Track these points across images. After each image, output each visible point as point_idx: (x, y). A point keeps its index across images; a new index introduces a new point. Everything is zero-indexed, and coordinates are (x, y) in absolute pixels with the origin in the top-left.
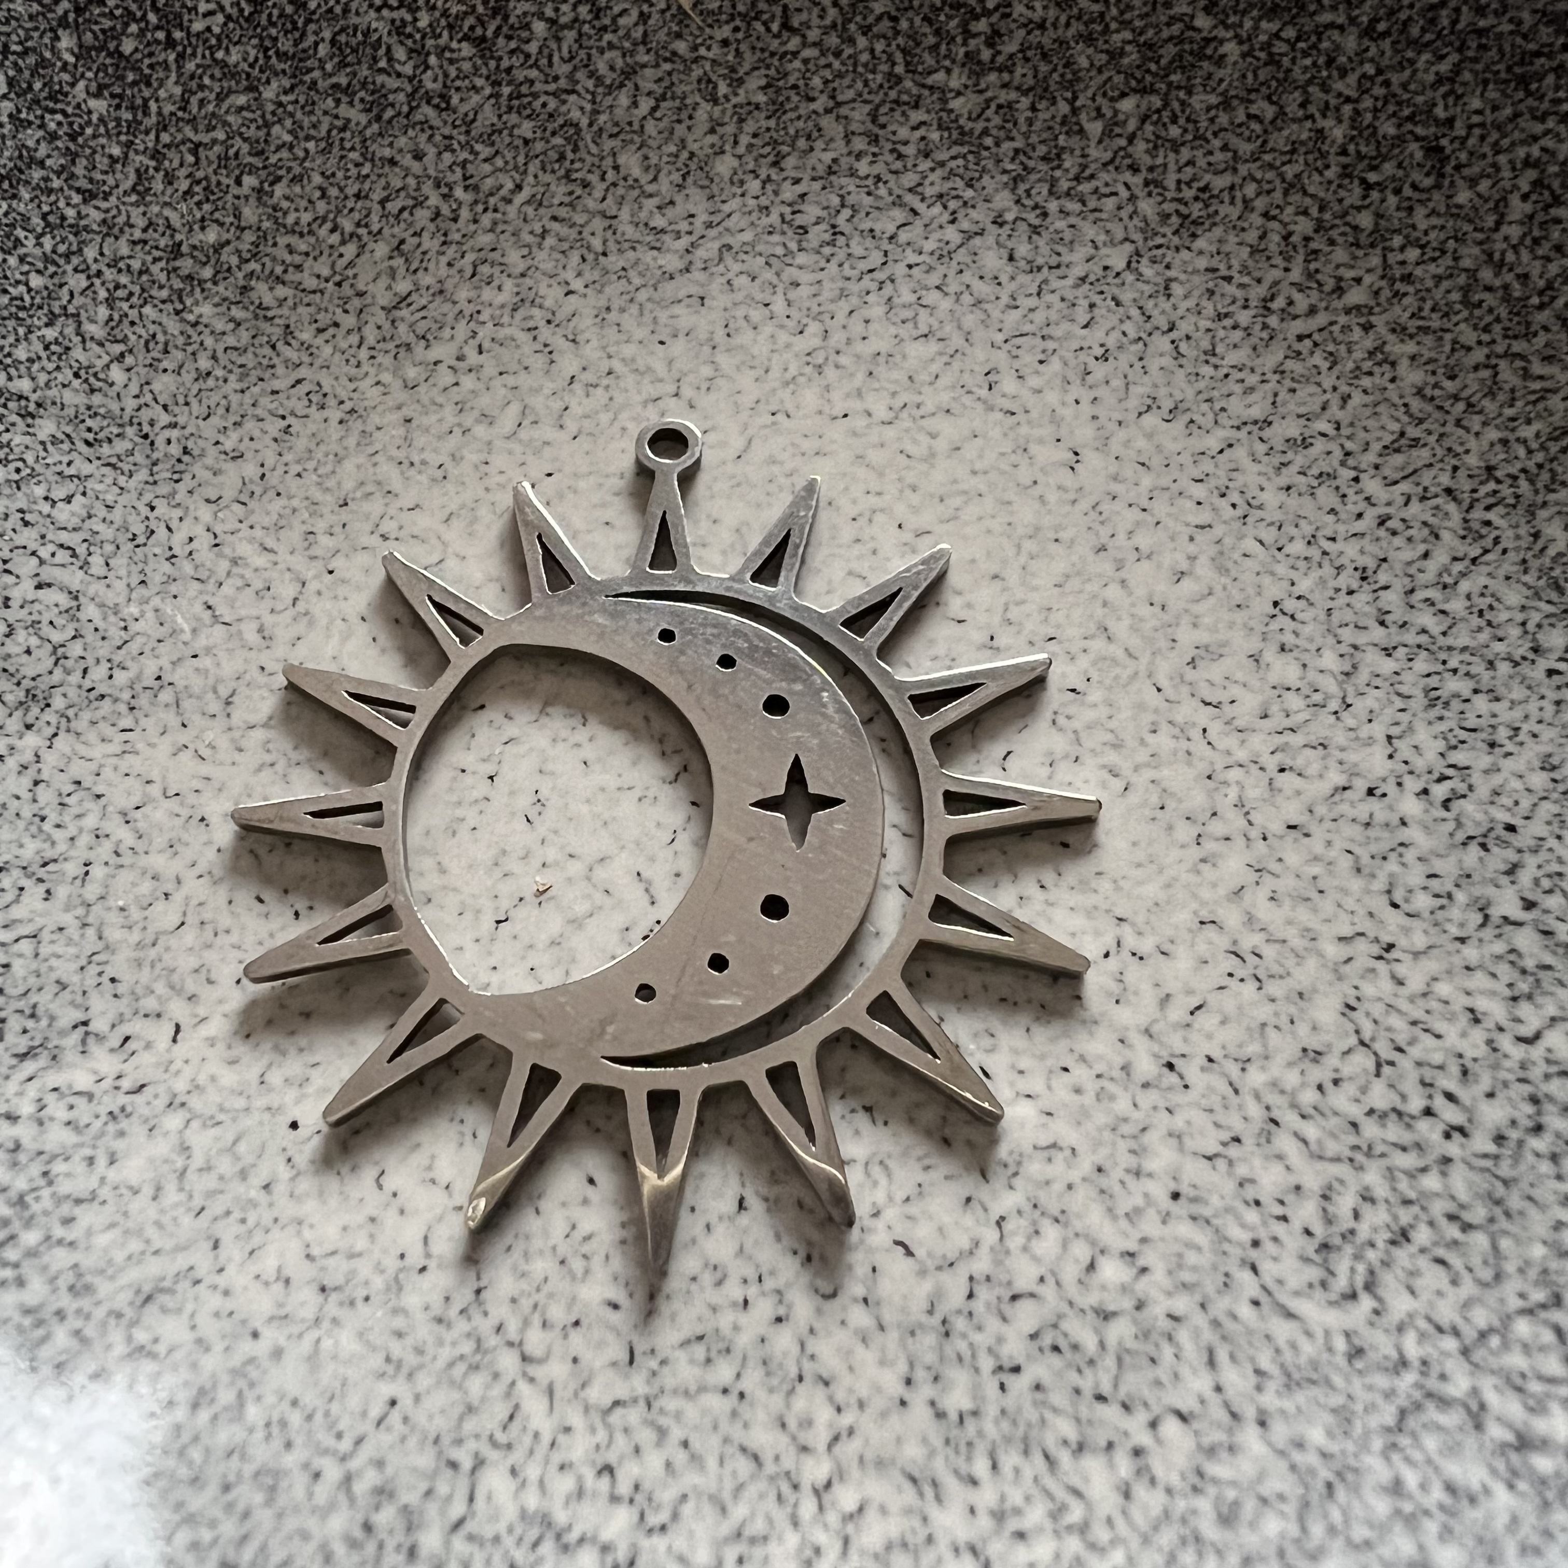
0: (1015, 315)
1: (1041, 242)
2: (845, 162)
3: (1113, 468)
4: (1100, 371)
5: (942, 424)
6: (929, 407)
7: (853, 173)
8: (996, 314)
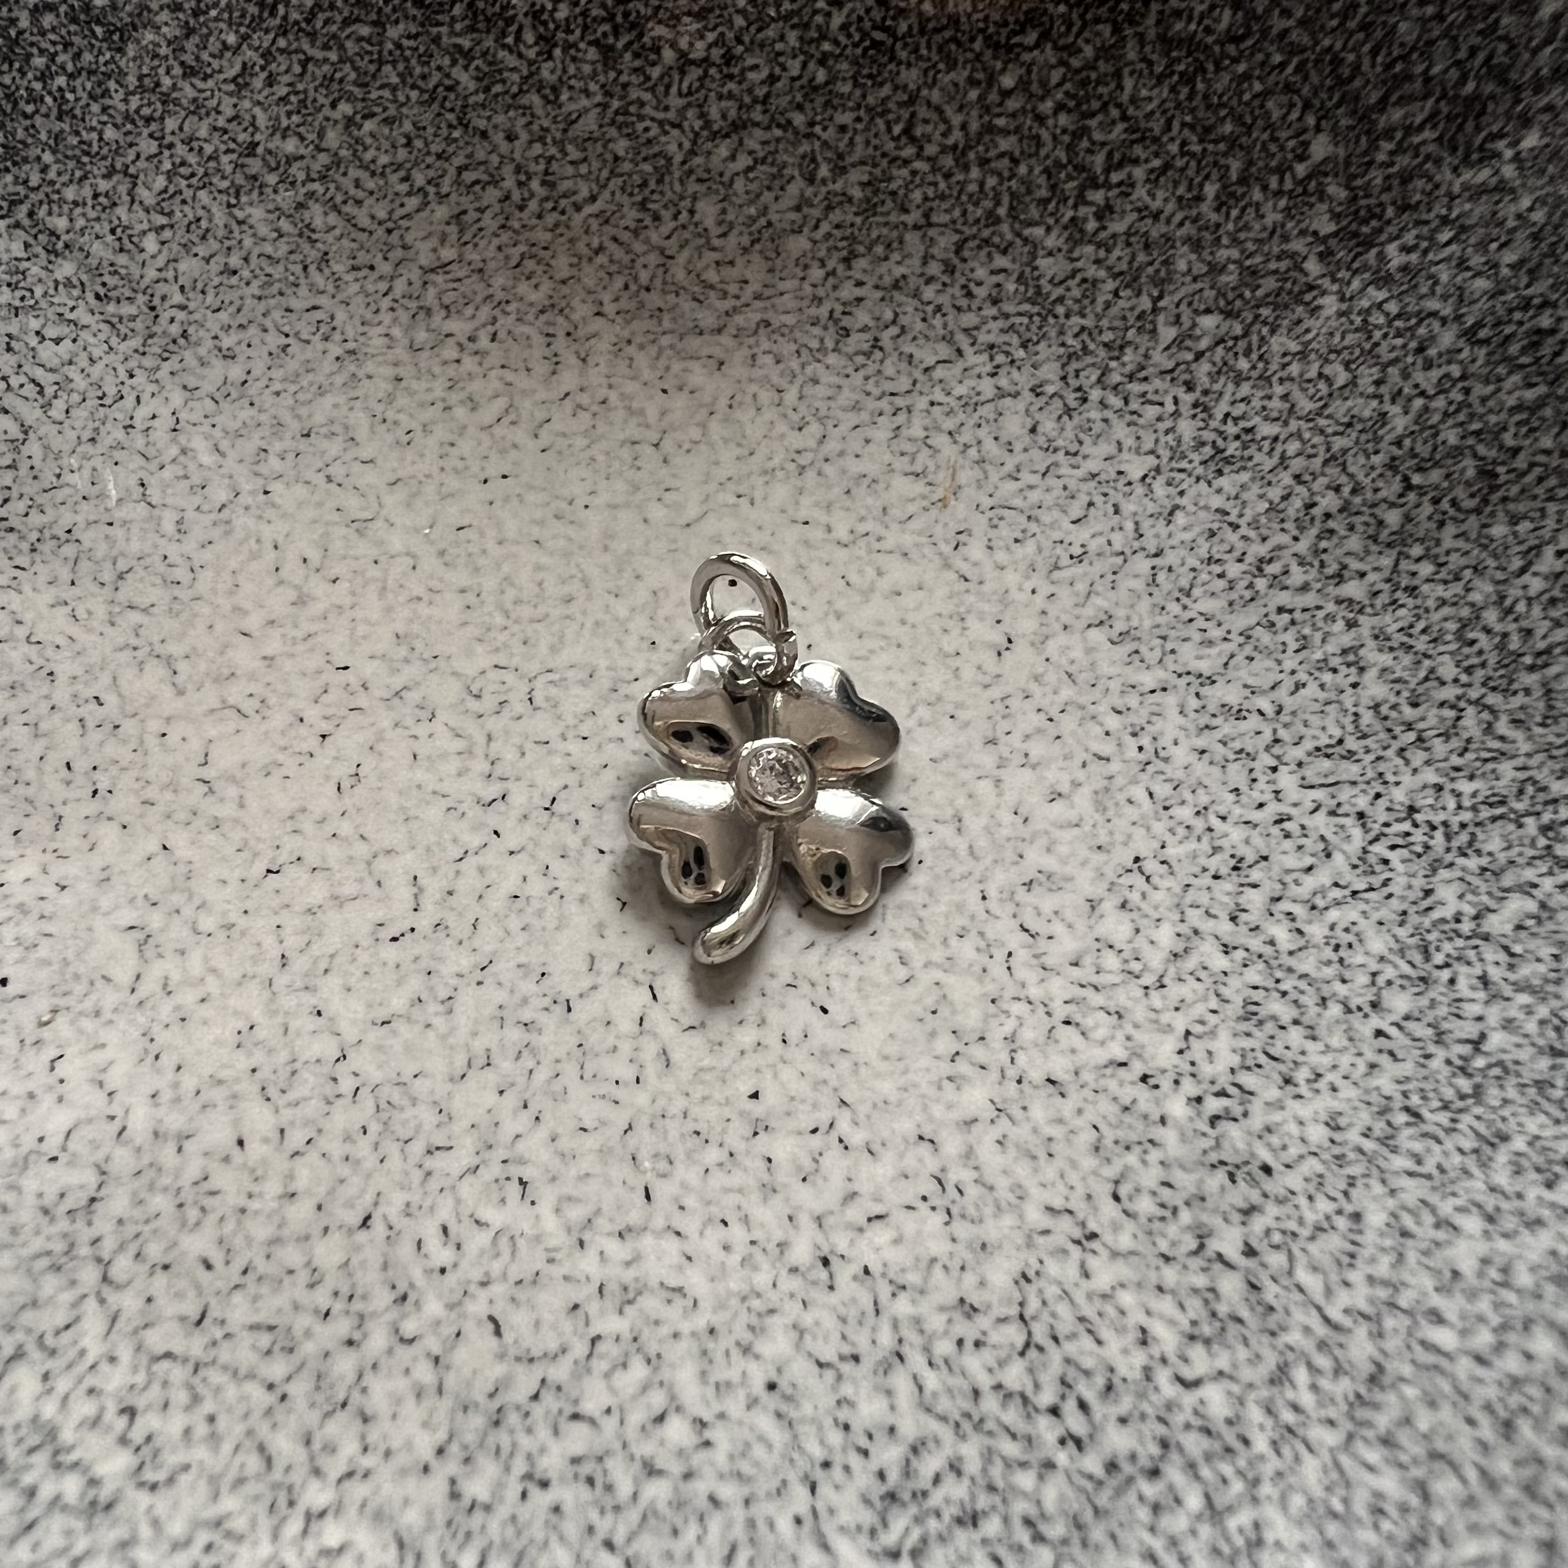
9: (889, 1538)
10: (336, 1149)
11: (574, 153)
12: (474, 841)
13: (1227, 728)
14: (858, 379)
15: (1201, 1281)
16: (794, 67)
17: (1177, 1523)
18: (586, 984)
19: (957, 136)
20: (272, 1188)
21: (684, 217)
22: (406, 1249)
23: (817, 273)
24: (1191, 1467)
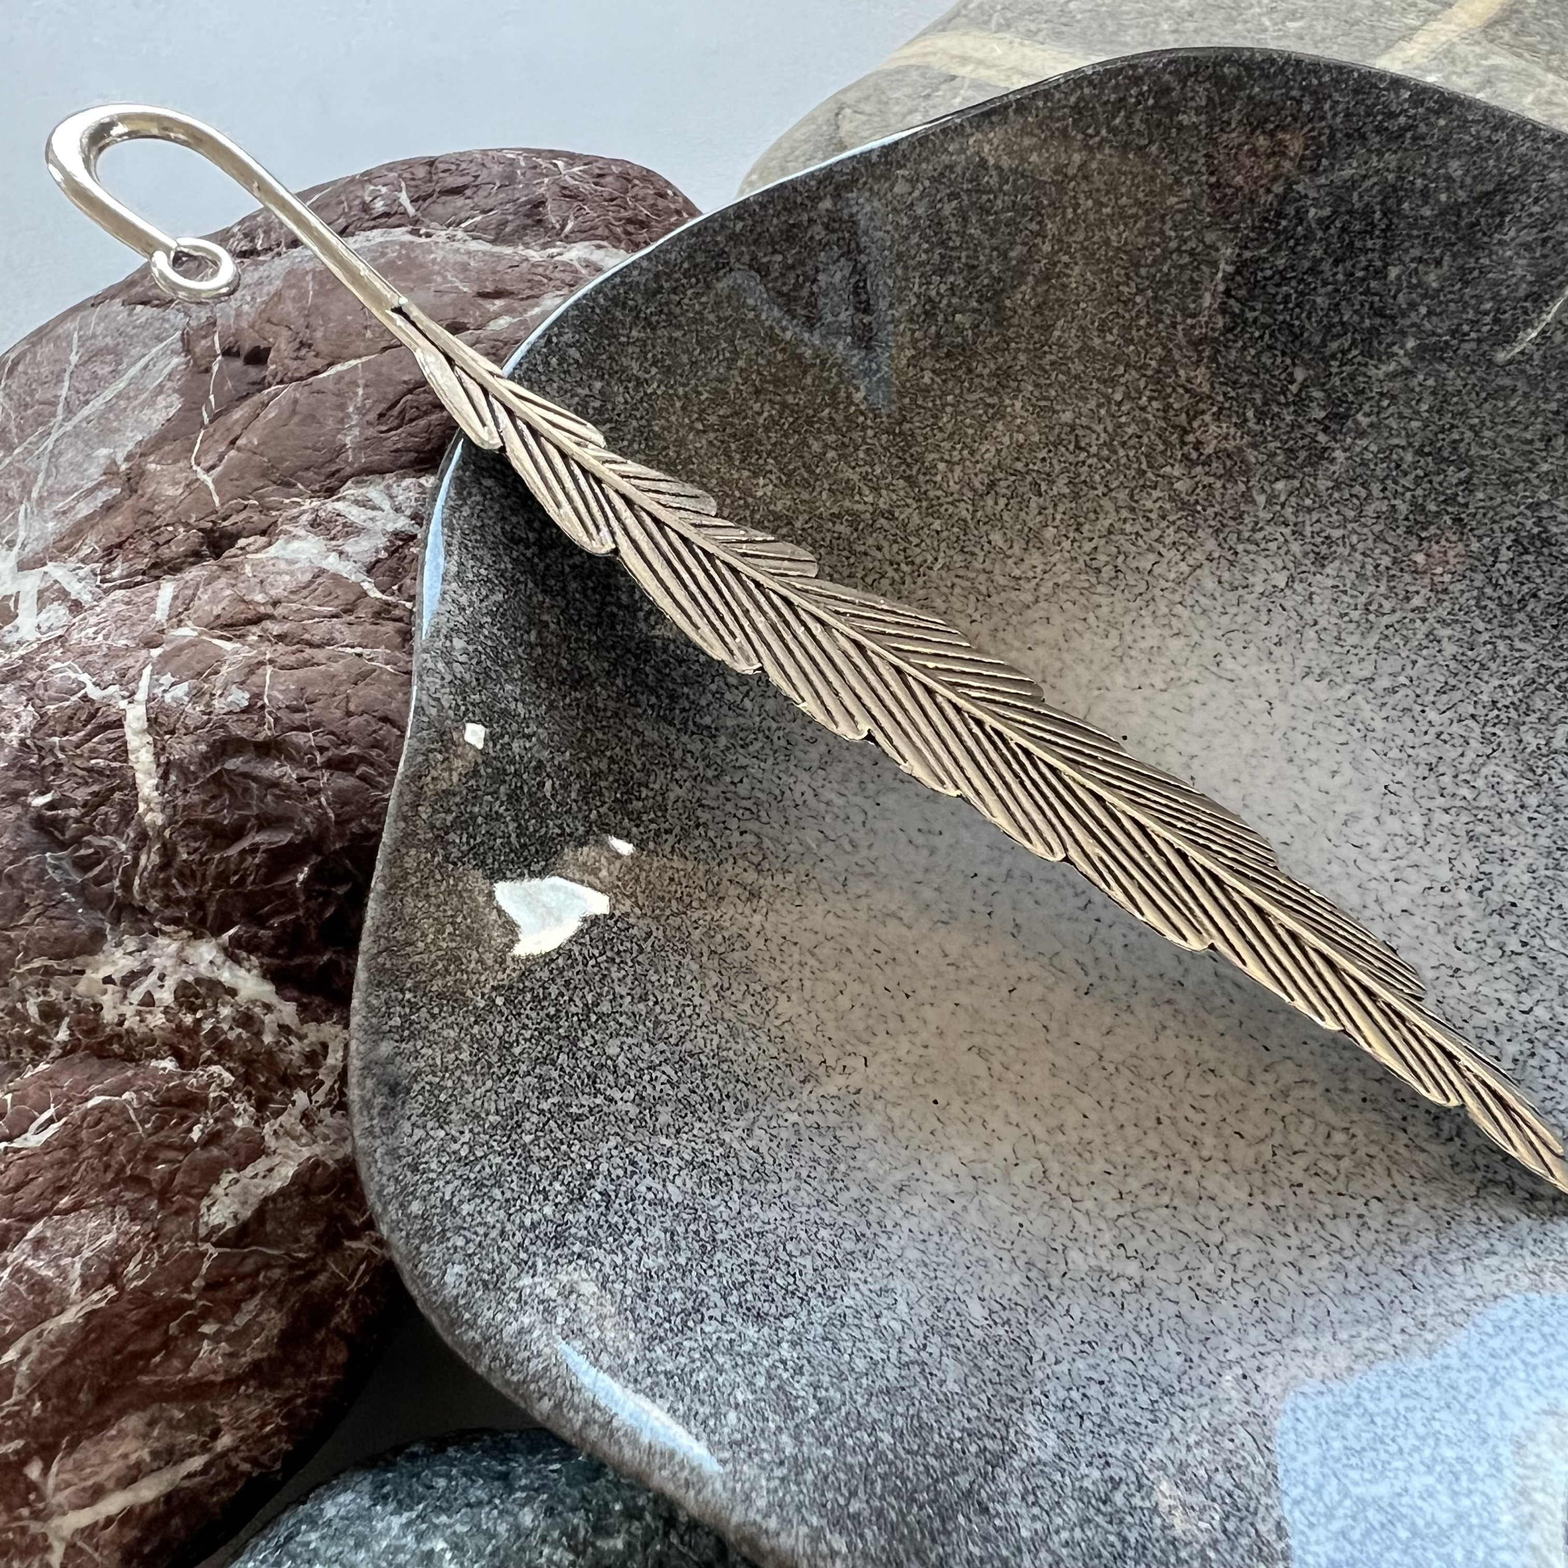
0: (1225, 620)
1: (1236, 571)
2: (1118, 525)
3: (1291, 711)
4: (1277, 651)
5: (1193, 689)
6: (1185, 679)
7: (1123, 532)
8: (1215, 617)
9: (1445, 1135)
10: (1127, 1097)
11: (915, 541)
12: (1090, 929)
13: (1391, 700)
14: (1118, 593)
15: (1511, 967)
16: (1006, 440)
17: (1552, 1069)
18: (1181, 970)
19: (1103, 436)
20: (1111, 1127)
21: (987, 547)
22: (1183, 1123)
23: (1066, 544)
24: (1546, 1045)
